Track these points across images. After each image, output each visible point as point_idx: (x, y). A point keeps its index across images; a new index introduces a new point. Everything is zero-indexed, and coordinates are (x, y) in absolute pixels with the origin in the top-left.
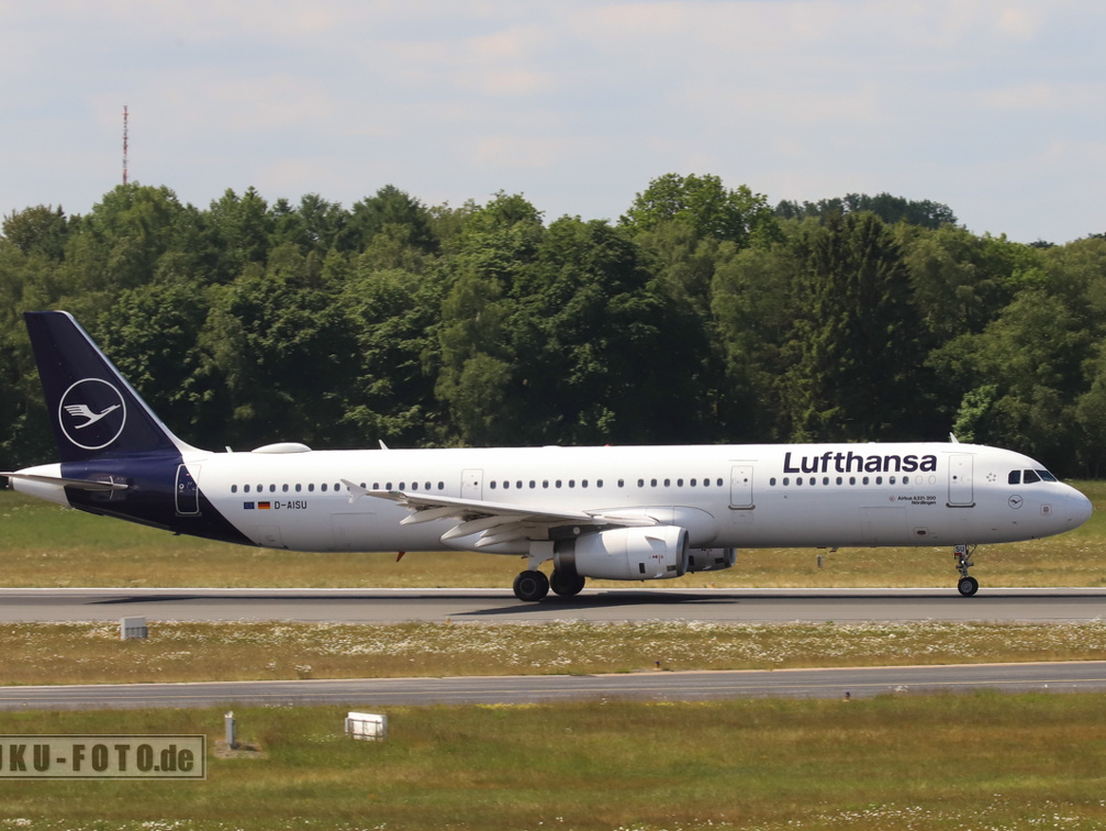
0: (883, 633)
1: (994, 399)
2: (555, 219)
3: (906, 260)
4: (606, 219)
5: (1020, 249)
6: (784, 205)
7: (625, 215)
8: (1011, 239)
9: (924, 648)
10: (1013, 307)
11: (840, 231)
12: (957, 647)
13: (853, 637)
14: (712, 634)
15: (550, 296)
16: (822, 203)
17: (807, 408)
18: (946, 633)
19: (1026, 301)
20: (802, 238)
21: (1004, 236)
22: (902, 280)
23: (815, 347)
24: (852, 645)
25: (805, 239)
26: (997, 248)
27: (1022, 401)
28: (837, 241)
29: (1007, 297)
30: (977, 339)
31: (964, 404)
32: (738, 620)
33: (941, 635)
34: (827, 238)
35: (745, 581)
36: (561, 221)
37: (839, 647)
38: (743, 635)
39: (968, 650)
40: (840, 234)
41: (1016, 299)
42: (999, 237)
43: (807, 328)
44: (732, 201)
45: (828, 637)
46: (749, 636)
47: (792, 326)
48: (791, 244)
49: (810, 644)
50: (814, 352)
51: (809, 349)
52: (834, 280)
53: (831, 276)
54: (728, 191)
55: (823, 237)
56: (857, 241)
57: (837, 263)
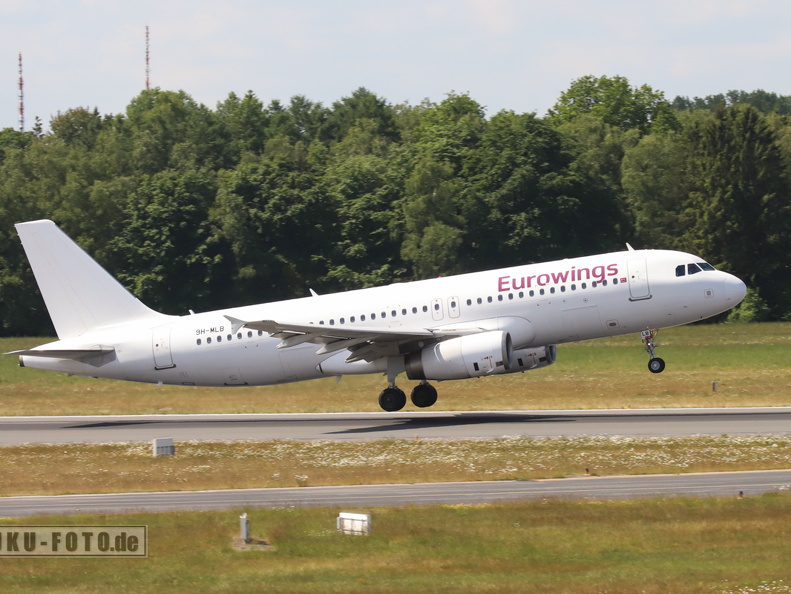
0: (768, 443)
3: (778, 143)
6: (679, 99)
7: (552, 109)
11: (725, 120)
13: (743, 447)
14: (630, 446)
15: (493, 175)
16: (708, 98)
20: (693, 125)
22: (775, 159)
23: (706, 214)
24: (743, 453)
25: (697, 127)
28: (722, 128)
32: (651, 434)
34: (714, 126)
35: (655, 403)
36: (500, 114)
37: (733, 454)
38: (655, 446)
40: (725, 122)
43: (700, 199)
44: (637, 97)
45: (723, 447)
46: (660, 447)
47: (687, 197)
48: (685, 130)
49: (709, 453)
50: (706, 218)
51: (702, 215)
52: (721, 160)
53: (718, 157)
54: (634, 89)
55: (711, 125)
56: (738, 128)
57: (723, 146)
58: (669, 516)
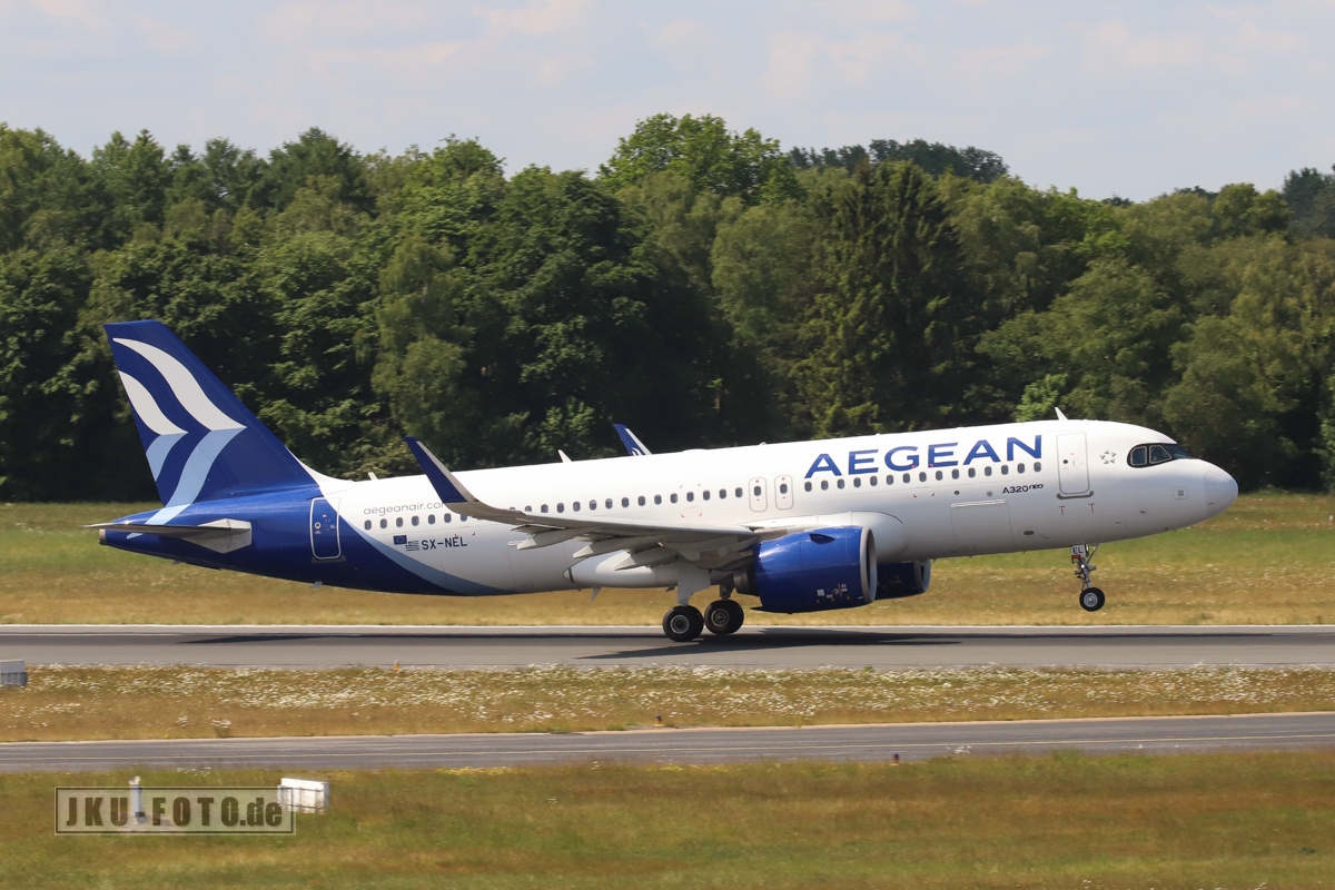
0: (936, 682)
1: (1063, 392)
2: (520, 170)
3: (953, 221)
4: (582, 169)
5: (1093, 207)
6: (797, 153)
7: (607, 165)
8: (1083, 195)
9: (987, 700)
10: (1086, 279)
11: (872, 185)
12: (1028, 699)
13: (899, 686)
14: (724, 682)
15: (514, 265)
17: (832, 402)
18: (1013, 682)
19: (1101, 273)
20: (824, 192)
21: (1074, 191)
22: (948, 245)
23: (841, 328)
24: (898, 696)
25: (828, 195)
26: (1066, 204)
27: (1098, 394)
28: (867, 198)
29: (1077, 265)
30: (1041, 318)
31: (1025, 398)
32: (756, 666)
33: (1007, 684)
34: (855, 193)
36: (527, 172)
37: (882, 698)
38: (761, 683)
39: (1041, 702)
40: (871, 189)
41: (1088, 269)
42: (1068, 192)
43: (831, 305)
44: (737, 147)
45: (867, 686)
46: (771, 683)
47: (812, 302)
48: (811, 200)
49: (847, 695)
50: (840, 333)
51: (834, 330)
52: (865, 244)
53: (861, 241)
54: (733, 136)
55: (850, 192)
56: (892, 197)
57: (868, 224)
58: (785, 791)
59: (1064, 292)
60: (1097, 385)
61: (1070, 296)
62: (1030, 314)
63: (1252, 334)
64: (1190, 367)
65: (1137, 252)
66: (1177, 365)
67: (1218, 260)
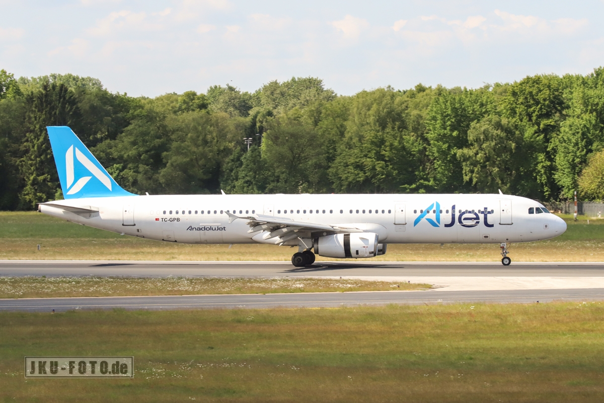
0: (69, 282)
1: (121, 171)
3: (79, 105)
5: (134, 100)
6: (22, 78)
8: (129, 95)
9: (89, 289)
10: (130, 127)
12: (104, 289)
13: (55, 283)
16: (39, 78)
17: (32, 175)
18: (99, 282)
19: (136, 125)
20: (30, 93)
21: (126, 94)
22: (78, 114)
24: (55, 287)
25: (32, 95)
26: (123, 99)
27: (134, 172)
28: (46, 95)
29: (127, 122)
30: (113, 142)
33: (97, 283)
34: (42, 94)
35: (4, 257)
37: (49, 288)
39: (109, 290)
40: (48, 92)
41: (131, 124)
42: (123, 94)
43: (32, 137)
45: (43, 283)
46: (6, 282)
47: (25, 136)
48: (25, 97)
49: (35, 287)
50: (36, 148)
51: (33, 147)
52: (45, 114)
53: (44, 112)
55: (40, 94)
56: (56, 96)
57: (47, 106)
58: (11, 323)
59: (122, 132)
60: (134, 168)
61: (124, 134)
62: (108, 141)
63: (194, 149)
64: (170, 161)
65: (150, 117)
66: (164, 161)
67: (181, 121)
